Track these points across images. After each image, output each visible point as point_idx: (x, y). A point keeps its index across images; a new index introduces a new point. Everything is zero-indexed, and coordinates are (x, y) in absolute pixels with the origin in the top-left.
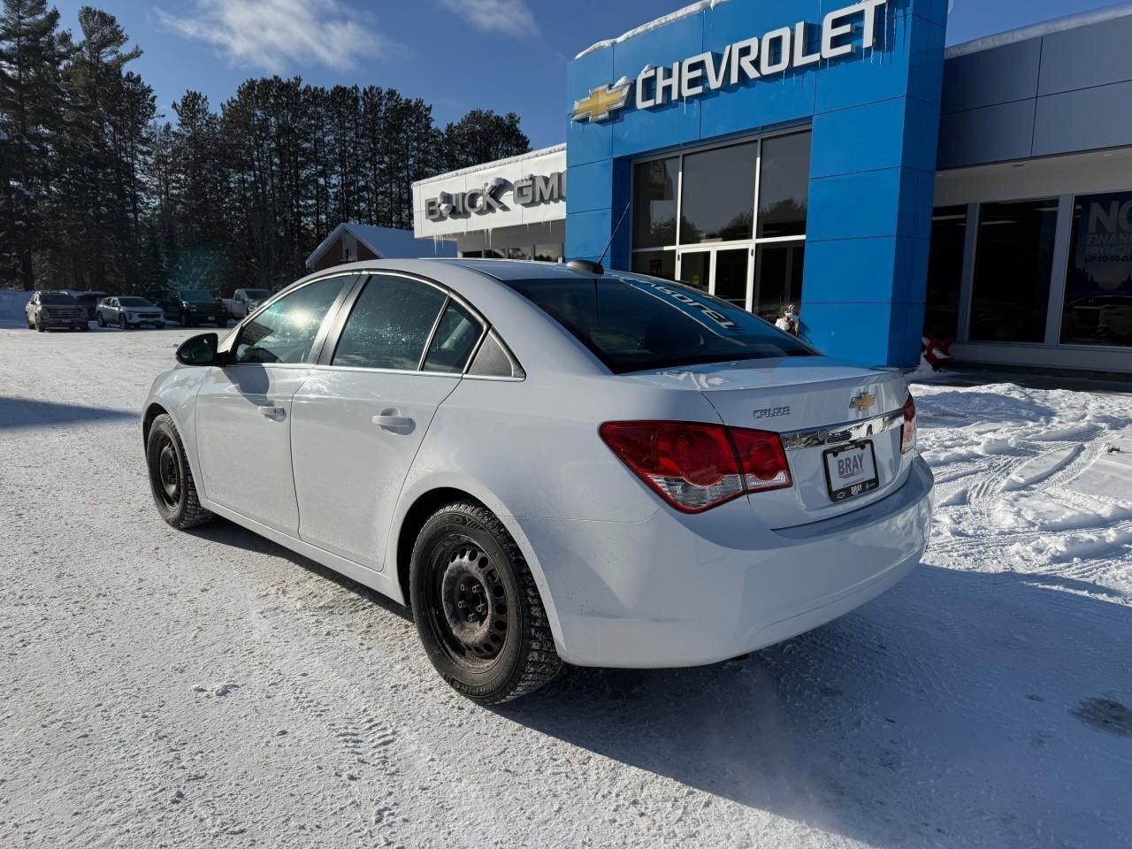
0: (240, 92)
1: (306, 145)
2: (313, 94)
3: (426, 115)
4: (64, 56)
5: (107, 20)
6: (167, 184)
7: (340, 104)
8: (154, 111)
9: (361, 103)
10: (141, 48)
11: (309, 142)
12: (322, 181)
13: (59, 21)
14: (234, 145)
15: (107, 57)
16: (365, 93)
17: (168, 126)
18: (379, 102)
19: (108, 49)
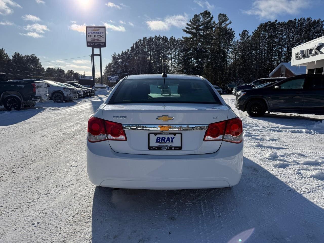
0: (258, 28)
1: (276, 40)
2: (280, 24)
3: (321, 24)
4: (213, 27)
5: (224, 16)
6: (236, 56)
7: (290, 25)
8: (234, 37)
9: (297, 24)
10: (231, 21)
11: (277, 39)
12: (280, 50)
13: (213, 19)
14: (255, 43)
15: (223, 25)
16: (299, 20)
17: (238, 40)
18: (303, 22)
19: (224, 23)
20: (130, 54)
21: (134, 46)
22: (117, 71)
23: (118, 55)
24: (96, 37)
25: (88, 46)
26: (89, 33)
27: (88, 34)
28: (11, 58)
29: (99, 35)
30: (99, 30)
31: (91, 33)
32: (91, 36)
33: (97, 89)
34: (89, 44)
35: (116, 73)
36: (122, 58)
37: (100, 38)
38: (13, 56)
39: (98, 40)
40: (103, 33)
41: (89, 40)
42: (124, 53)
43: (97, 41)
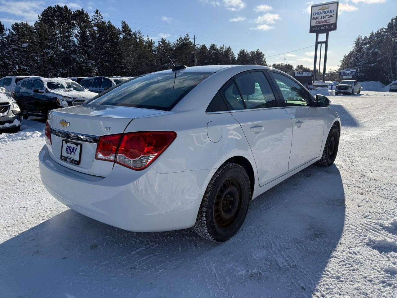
20: (385, 35)
21: (394, 21)
22: (359, 61)
23: (365, 39)
24: (323, 18)
25: (311, 31)
26: (314, 14)
27: (313, 16)
28: (237, 56)
29: (328, 14)
30: (328, 8)
31: (318, 14)
32: (317, 18)
33: (316, 88)
34: (313, 29)
35: (356, 65)
36: (369, 43)
37: (329, 18)
38: (238, 54)
39: (325, 21)
40: (334, 10)
41: (314, 24)
42: (374, 34)
43: (324, 24)
